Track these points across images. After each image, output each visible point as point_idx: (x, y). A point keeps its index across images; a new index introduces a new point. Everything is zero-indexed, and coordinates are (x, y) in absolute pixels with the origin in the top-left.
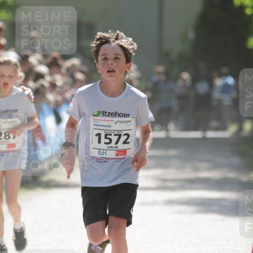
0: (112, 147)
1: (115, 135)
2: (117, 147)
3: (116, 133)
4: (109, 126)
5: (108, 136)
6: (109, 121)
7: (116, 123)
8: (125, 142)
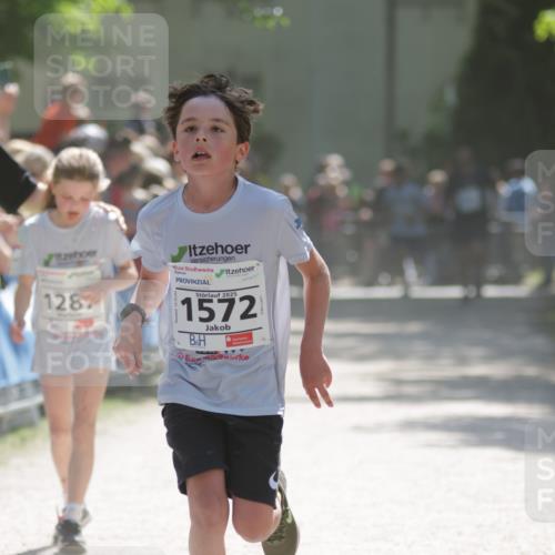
0: (216, 328)
1: (220, 301)
2: (227, 327)
4: (205, 282)
5: (205, 305)
6: (204, 270)
7: (218, 276)
8: (245, 316)
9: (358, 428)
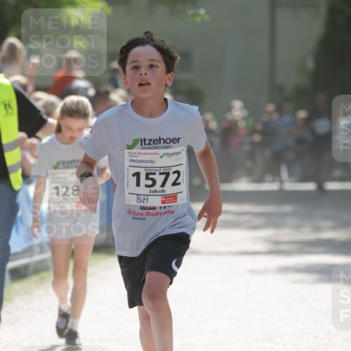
0: (156, 192)
2: (163, 191)
3: (161, 171)
9: (252, 272)
